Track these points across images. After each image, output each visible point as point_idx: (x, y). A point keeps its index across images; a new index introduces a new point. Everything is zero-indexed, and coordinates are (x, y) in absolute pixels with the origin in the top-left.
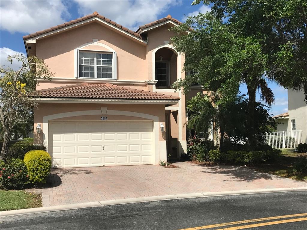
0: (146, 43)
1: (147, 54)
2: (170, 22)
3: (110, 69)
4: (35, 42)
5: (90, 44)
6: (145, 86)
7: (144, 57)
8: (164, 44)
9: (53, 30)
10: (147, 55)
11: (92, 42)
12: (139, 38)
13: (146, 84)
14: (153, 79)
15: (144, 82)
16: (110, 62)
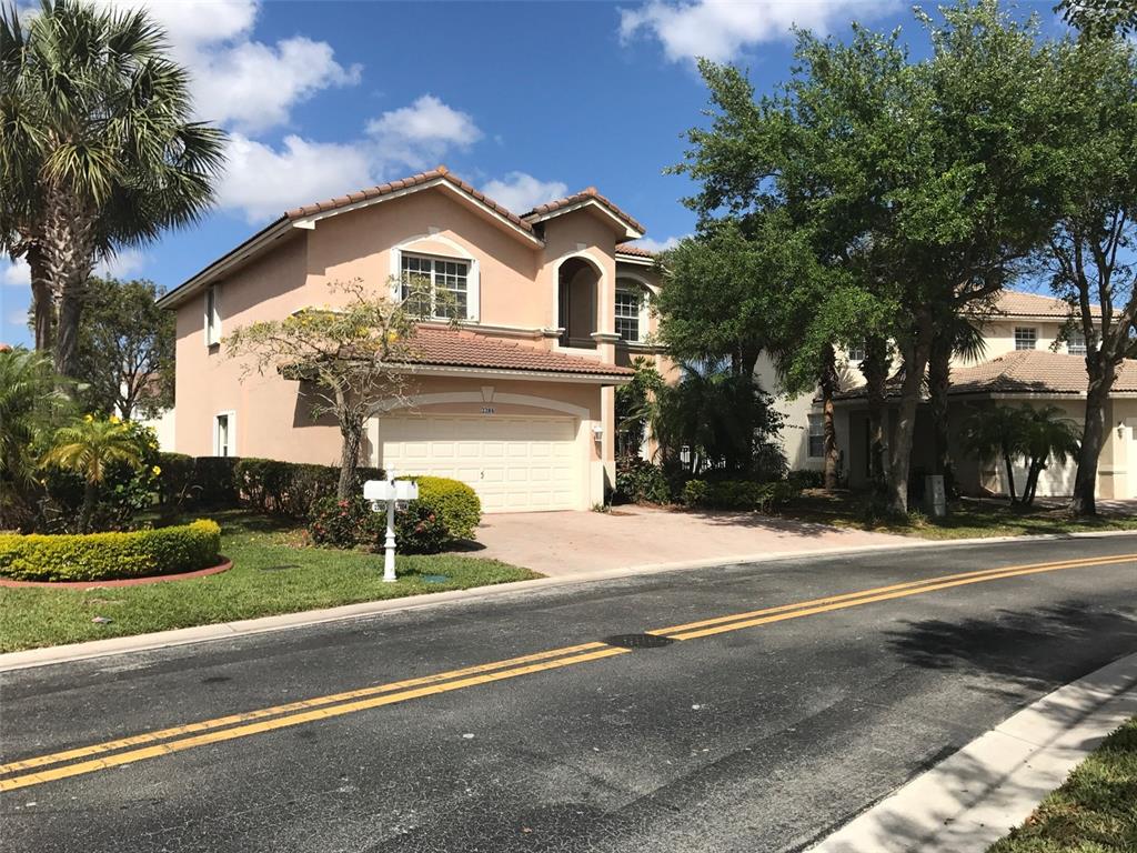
0: (541, 244)
1: (542, 268)
2: (593, 202)
3: (462, 298)
4: (313, 228)
5: (424, 239)
6: (534, 338)
7: (532, 275)
8: (576, 250)
9: (352, 201)
10: (540, 271)
11: (427, 233)
12: (529, 232)
13: (538, 334)
14: (555, 327)
15: (533, 332)
16: (463, 282)
